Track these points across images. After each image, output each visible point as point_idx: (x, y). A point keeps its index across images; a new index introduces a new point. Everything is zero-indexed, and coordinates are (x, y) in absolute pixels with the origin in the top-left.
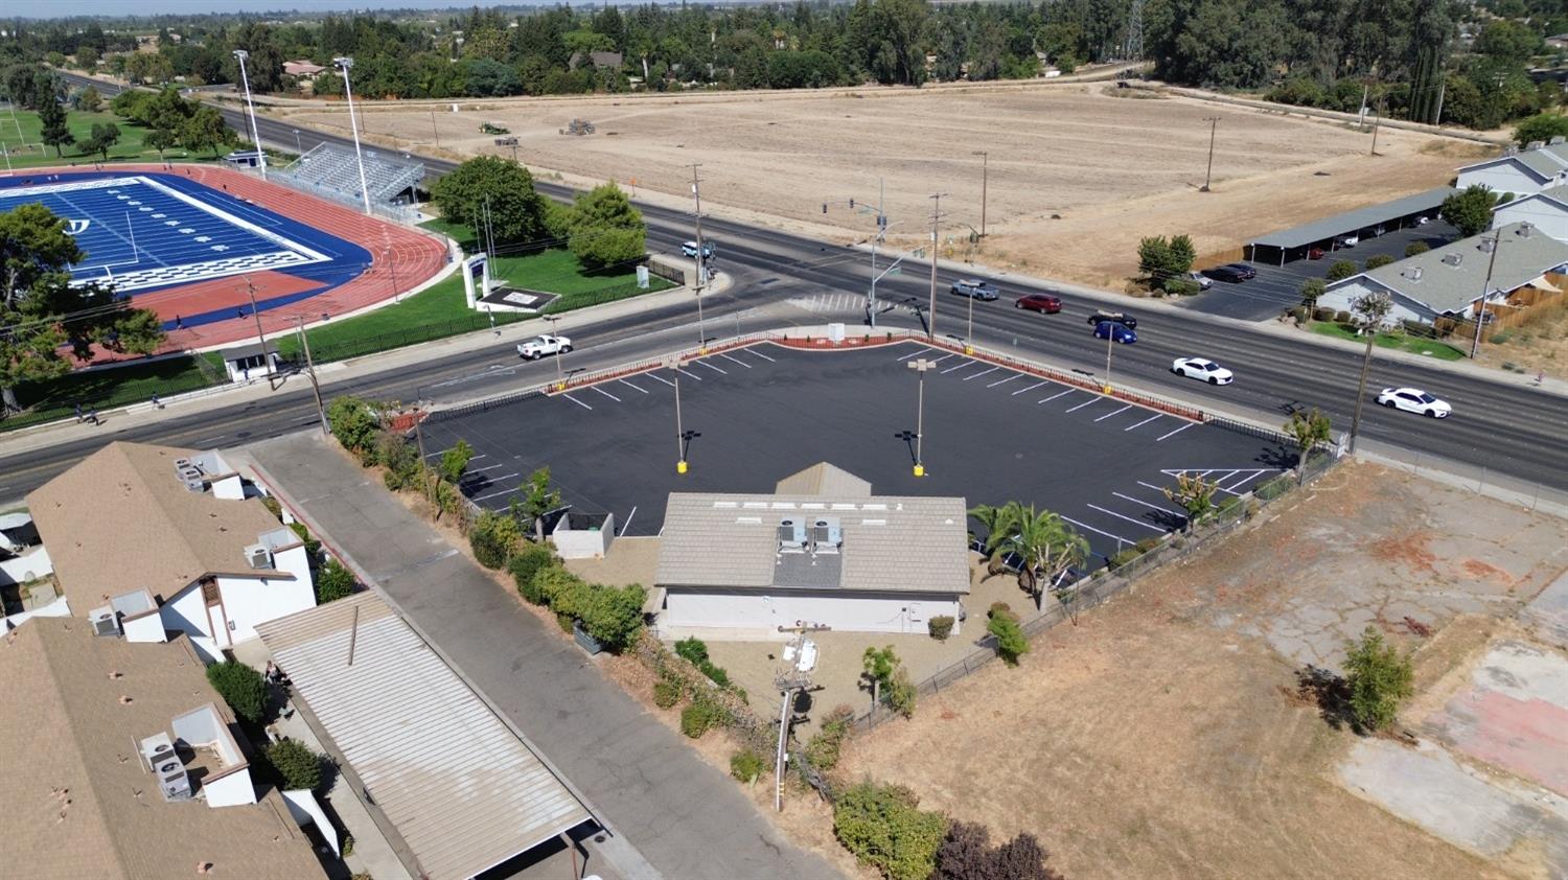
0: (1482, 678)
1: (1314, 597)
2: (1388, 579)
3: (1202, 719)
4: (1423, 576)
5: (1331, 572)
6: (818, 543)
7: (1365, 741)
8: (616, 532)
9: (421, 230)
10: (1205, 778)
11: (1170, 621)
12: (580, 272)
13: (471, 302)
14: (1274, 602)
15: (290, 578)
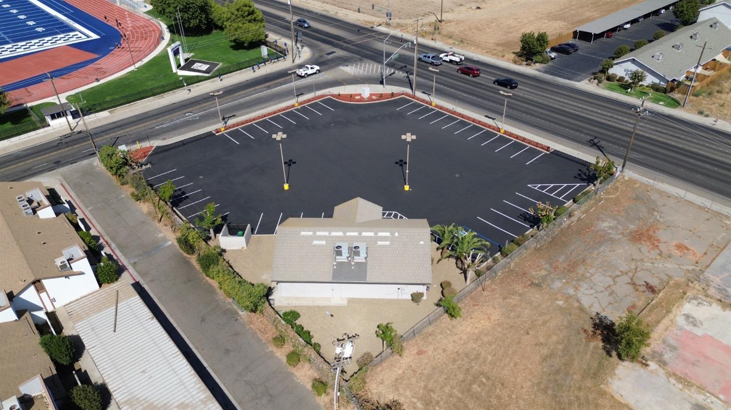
0: (681, 321)
1: (601, 268)
2: (637, 256)
3: (545, 351)
4: (654, 254)
5: (610, 251)
6: (355, 257)
7: (623, 364)
8: (252, 233)
9: (147, 17)
10: (545, 391)
11: (531, 285)
12: (232, 47)
13: (174, 69)
14: (581, 272)
15: (82, 273)
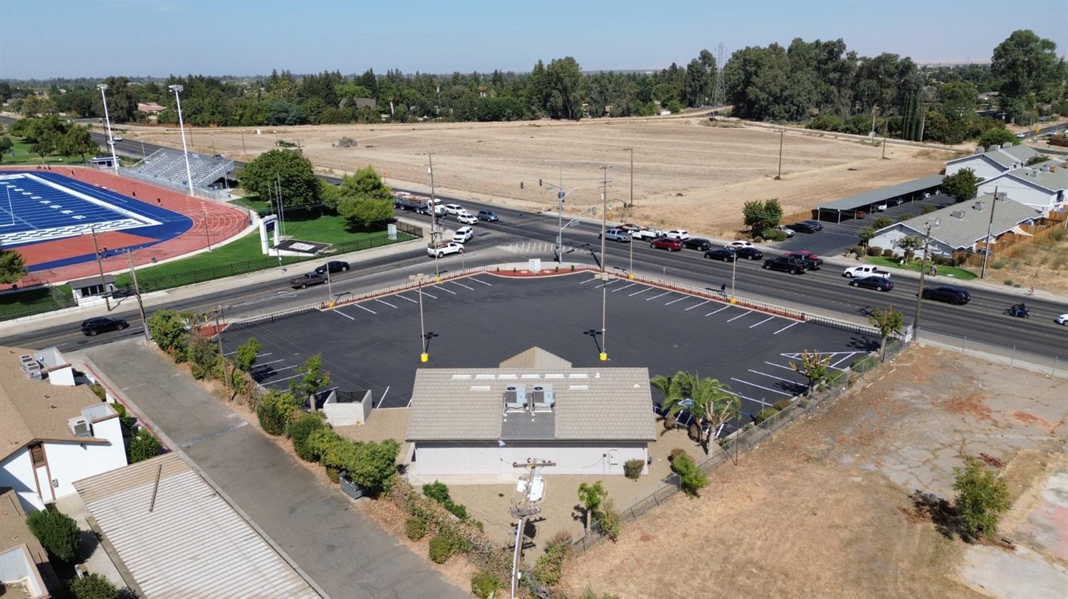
0: (1051, 497)
1: (909, 440)
2: (960, 426)
3: (846, 534)
4: (986, 424)
5: (919, 422)
6: (536, 404)
7: (974, 548)
8: (374, 405)
9: (230, 205)
11: (807, 460)
12: (347, 230)
13: (265, 249)
14: (881, 445)
15: (106, 443)
